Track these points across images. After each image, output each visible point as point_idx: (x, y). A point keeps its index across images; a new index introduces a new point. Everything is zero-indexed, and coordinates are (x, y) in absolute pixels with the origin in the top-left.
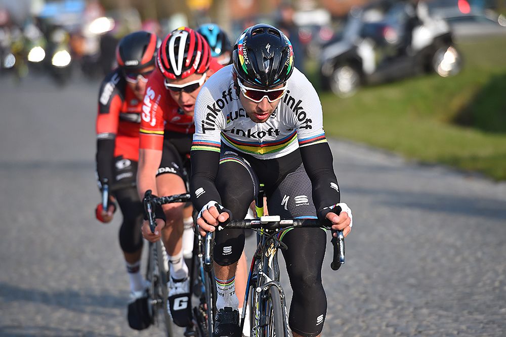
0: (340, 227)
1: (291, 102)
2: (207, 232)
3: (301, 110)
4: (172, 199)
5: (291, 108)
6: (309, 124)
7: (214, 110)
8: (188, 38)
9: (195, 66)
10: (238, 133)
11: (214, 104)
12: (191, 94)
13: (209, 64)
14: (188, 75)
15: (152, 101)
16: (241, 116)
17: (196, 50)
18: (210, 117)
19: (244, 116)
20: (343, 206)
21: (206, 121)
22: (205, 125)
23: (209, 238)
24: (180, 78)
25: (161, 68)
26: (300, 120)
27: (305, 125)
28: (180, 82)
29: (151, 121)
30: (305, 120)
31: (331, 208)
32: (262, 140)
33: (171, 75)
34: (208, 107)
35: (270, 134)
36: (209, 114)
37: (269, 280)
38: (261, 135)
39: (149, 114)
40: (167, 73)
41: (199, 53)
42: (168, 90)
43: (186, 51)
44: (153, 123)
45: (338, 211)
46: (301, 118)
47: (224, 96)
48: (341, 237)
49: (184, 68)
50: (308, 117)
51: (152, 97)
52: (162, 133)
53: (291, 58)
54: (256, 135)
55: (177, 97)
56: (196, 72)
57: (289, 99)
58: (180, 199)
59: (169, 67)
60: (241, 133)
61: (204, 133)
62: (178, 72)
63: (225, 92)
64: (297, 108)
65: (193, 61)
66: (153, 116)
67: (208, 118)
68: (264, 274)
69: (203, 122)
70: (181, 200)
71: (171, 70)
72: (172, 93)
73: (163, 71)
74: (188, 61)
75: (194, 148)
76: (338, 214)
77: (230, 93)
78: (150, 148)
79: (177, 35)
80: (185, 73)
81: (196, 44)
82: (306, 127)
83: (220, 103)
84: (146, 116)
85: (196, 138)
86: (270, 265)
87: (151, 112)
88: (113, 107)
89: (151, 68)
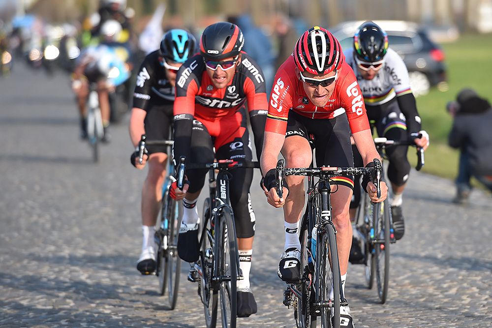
4: (298, 171)
9: (335, 64)
14: (329, 72)
17: (335, 49)
20: (423, 133)
25: (304, 64)
28: (320, 77)
29: (278, 108)
31: (417, 134)
33: (313, 70)
40: (310, 69)
41: (338, 53)
43: (328, 50)
44: (280, 110)
45: (420, 136)
49: (327, 65)
52: (287, 119)
56: (335, 69)
58: (305, 172)
59: (312, 64)
62: (321, 70)
65: (333, 60)
70: (306, 174)
71: (314, 66)
73: (305, 67)
74: (330, 61)
80: (327, 70)
88: (190, 90)
89: (231, 59)
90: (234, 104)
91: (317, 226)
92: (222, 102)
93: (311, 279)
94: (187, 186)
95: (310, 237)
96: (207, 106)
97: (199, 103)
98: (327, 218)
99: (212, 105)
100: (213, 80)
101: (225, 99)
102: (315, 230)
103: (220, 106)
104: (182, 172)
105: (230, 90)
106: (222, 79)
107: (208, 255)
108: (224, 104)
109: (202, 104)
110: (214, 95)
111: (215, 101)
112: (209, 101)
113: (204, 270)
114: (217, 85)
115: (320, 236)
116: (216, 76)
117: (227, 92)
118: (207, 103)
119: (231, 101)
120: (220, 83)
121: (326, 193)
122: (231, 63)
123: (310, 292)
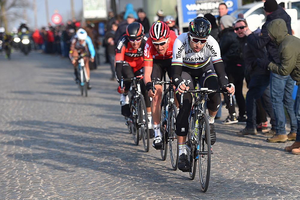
0: (231, 92)
1: (209, 47)
2: (181, 93)
3: (213, 50)
5: (209, 49)
6: (216, 54)
7: (181, 50)
8: (161, 25)
9: (164, 35)
10: (187, 60)
11: (180, 48)
12: (162, 46)
13: (169, 35)
14: (161, 39)
15: (148, 49)
16: (189, 52)
17: (164, 29)
18: (179, 53)
19: (190, 52)
21: (178, 54)
22: (177, 55)
23: (182, 95)
24: (158, 40)
25: (151, 36)
26: (212, 53)
27: (214, 55)
28: (158, 42)
29: (147, 56)
30: (214, 53)
31: (228, 85)
32: (196, 61)
33: (155, 39)
34: (179, 49)
35: (200, 60)
36: (179, 51)
37: (202, 112)
38: (196, 59)
39: (146, 53)
40: (153, 38)
41: (166, 31)
42: (153, 45)
43: (161, 30)
44: (148, 57)
46: (213, 52)
47: (184, 45)
48: (231, 96)
49: (160, 36)
50: (215, 52)
51: (148, 47)
52: (152, 60)
53: (211, 28)
54: (194, 60)
55: (157, 47)
56: (164, 38)
57: (208, 46)
59: (154, 36)
60: (189, 59)
61: (177, 58)
63: (184, 43)
64: (211, 49)
65: (163, 34)
66: (148, 54)
67: (178, 53)
68: (201, 110)
69: (177, 54)
71: (155, 37)
72: (155, 46)
73: (152, 37)
74: (161, 34)
75: (173, 64)
76: (230, 87)
77: (186, 43)
78: (147, 66)
79: (157, 24)
80: (160, 38)
81: (165, 27)
82: (215, 56)
83: (183, 47)
84: (145, 54)
85: (173, 60)
86: (202, 106)
87: (147, 53)
88: (122, 51)
89: (140, 38)
90: (141, 55)
91: (168, 105)
92: (136, 55)
93: (165, 127)
94: (124, 87)
95: (165, 110)
96: (130, 56)
97: (126, 55)
98: (173, 102)
99: (132, 56)
100: (133, 46)
101: (137, 53)
102: (167, 107)
103: (135, 56)
104: (122, 82)
105: (139, 50)
106: (136, 46)
107: (134, 114)
108: (137, 55)
109: (127, 56)
110: (133, 52)
111: (133, 54)
112: (130, 54)
113: (133, 121)
114: (135, 48)
115: (169, 109)
116: (134, 45)
117: (138, 50)
118: (130, 55)
119: (140, 54)
120: (136, 47)
121: (172, 92)
122: (140, 39)
123: (165, 132)
